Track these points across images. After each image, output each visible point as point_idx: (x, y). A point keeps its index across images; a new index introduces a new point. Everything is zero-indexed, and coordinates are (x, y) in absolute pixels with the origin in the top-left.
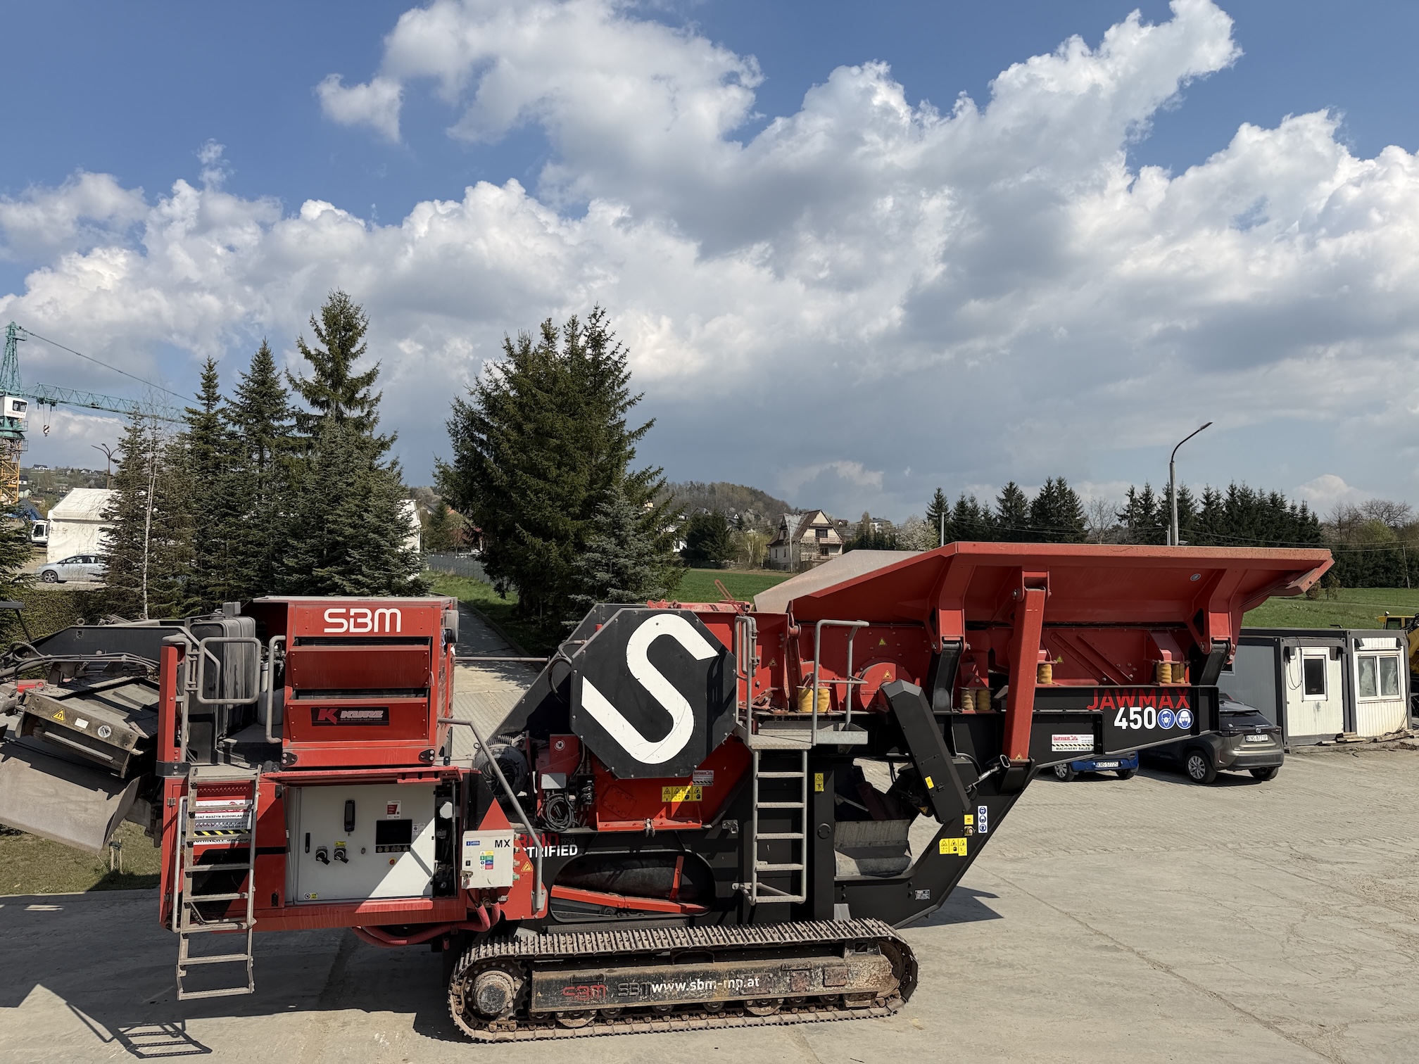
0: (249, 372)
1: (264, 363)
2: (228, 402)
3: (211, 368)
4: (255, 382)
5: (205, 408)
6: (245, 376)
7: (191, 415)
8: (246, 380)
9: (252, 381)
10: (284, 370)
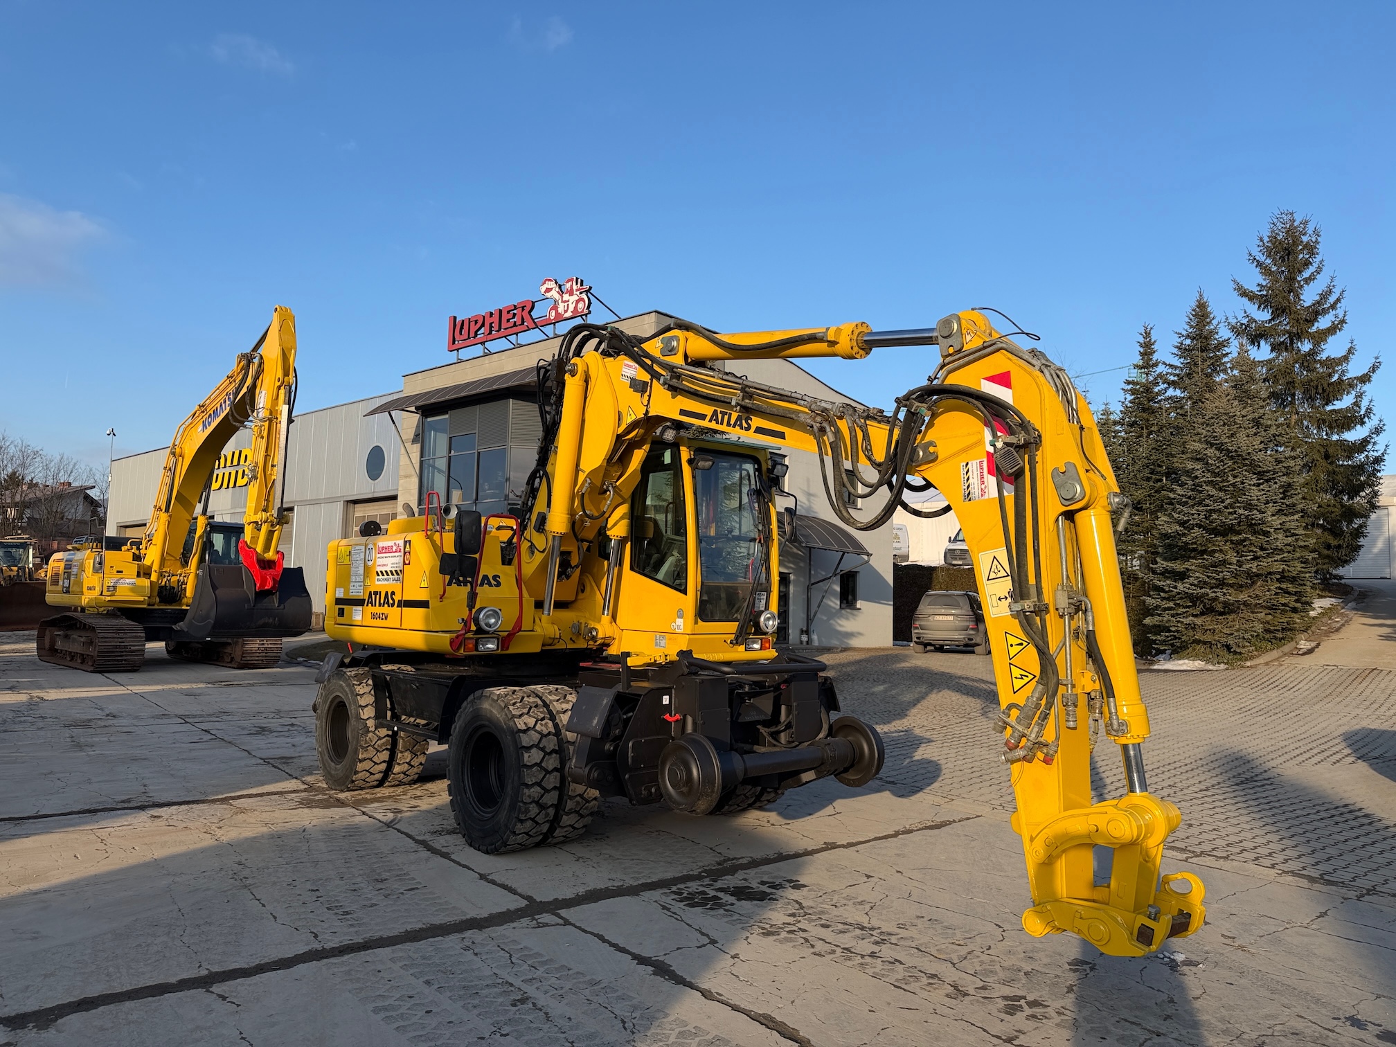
0: (1184, 328)
1: (1201, 314)
2: (1166, 364)
3: (1147, 334)
4: (1193, 339)
5: (1144, 376)
6: (1180, 335)
7: (1130, 387)
8: (1182, 339)
9: (1188, 337)
10: (1224, 320)
